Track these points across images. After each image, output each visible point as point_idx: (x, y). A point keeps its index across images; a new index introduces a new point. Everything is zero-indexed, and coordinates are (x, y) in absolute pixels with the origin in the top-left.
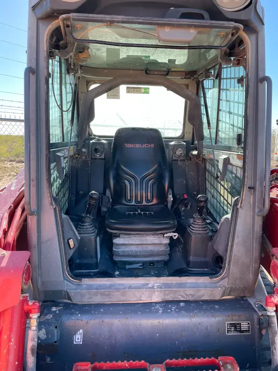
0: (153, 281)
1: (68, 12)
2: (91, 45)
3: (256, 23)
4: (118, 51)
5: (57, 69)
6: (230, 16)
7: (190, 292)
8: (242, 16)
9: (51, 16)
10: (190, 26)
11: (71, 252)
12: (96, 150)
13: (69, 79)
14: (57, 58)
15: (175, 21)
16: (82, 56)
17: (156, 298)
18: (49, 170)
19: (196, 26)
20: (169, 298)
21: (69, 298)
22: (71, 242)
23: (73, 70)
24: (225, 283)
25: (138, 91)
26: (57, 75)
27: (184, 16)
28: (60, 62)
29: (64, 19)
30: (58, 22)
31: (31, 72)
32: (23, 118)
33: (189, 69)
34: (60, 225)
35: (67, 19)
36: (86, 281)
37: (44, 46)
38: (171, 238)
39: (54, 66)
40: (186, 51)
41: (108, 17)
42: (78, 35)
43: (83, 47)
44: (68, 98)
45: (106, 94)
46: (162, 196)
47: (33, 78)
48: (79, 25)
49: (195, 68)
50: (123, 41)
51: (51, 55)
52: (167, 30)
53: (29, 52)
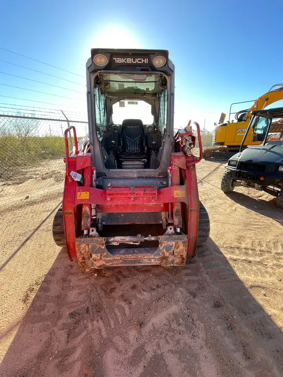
0: (134, 170)
1: (100, 70)
2: (111, 82)
3: (169, 71)
4: (123, 85)
5: (97, 93)
6: (159, 69)
7: (147, 173)
8: (163, 69)
9: (95, 71)
10: (144, 74)
11: (105, 161)
12: (115, 129)
13: (103, 98)
14: (97, 89)
15: (138, 72)
16: (107, 87)
17: (135, 176)
18: (97, 134)
19: (146, 74)
20: (140, 176)
21: (106, 176)
22: (105, 157)
23: (104, 93)
24: (160, 171)
25: (133, 103)
26: (97, 96)
27: (142, 70)
28: (98, 90)
29: (99, 73)
30: (97, 73)
31: (89, 93)
32: (87, 121)
33: (154, 92)
34: (101, 151)
35: (100, 72)
36: (111, 170)
37: (93, 83)
38: (144, 161)
39: (97, 91)
40: (154, 83)
41: (114, 72)
42: (105, 79)
43: (107, 83)
44: (102, 106)
45: (118, 102)
46: (143, 149)
47: (89, 95)
48: (105, 74)
49: (156, 92)
50: (125, 80)
51: (95, 87)
52: (136, 75)
53: (87, 85)
